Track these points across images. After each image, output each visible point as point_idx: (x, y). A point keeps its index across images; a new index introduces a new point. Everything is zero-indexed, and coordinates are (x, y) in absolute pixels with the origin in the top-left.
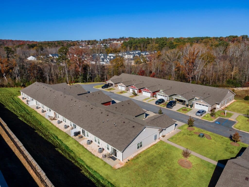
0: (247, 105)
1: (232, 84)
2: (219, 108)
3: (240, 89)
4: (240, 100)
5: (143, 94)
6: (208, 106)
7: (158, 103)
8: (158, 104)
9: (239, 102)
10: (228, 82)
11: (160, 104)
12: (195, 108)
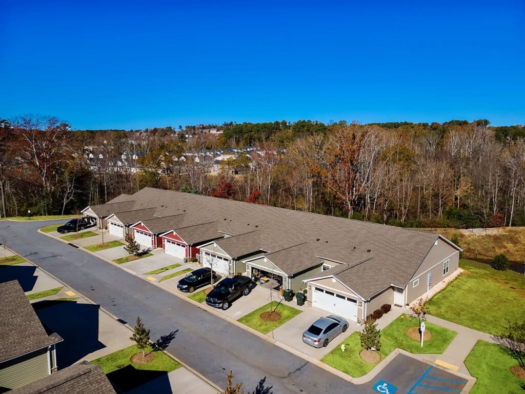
0: (503, 287)
1: (458, 219)
2: (402, 303)
3: (478, 232)
4: (478, 270)
5: (166, 252)
6: (355, 301)
7: (185, 287)
8: (185, 289)
9: (474, 277)
10: (449, 214)
11: (192, 289)
12: (314, 304)
